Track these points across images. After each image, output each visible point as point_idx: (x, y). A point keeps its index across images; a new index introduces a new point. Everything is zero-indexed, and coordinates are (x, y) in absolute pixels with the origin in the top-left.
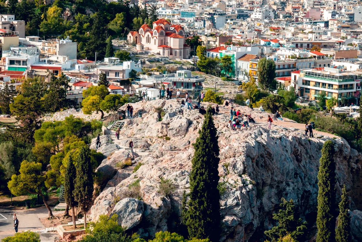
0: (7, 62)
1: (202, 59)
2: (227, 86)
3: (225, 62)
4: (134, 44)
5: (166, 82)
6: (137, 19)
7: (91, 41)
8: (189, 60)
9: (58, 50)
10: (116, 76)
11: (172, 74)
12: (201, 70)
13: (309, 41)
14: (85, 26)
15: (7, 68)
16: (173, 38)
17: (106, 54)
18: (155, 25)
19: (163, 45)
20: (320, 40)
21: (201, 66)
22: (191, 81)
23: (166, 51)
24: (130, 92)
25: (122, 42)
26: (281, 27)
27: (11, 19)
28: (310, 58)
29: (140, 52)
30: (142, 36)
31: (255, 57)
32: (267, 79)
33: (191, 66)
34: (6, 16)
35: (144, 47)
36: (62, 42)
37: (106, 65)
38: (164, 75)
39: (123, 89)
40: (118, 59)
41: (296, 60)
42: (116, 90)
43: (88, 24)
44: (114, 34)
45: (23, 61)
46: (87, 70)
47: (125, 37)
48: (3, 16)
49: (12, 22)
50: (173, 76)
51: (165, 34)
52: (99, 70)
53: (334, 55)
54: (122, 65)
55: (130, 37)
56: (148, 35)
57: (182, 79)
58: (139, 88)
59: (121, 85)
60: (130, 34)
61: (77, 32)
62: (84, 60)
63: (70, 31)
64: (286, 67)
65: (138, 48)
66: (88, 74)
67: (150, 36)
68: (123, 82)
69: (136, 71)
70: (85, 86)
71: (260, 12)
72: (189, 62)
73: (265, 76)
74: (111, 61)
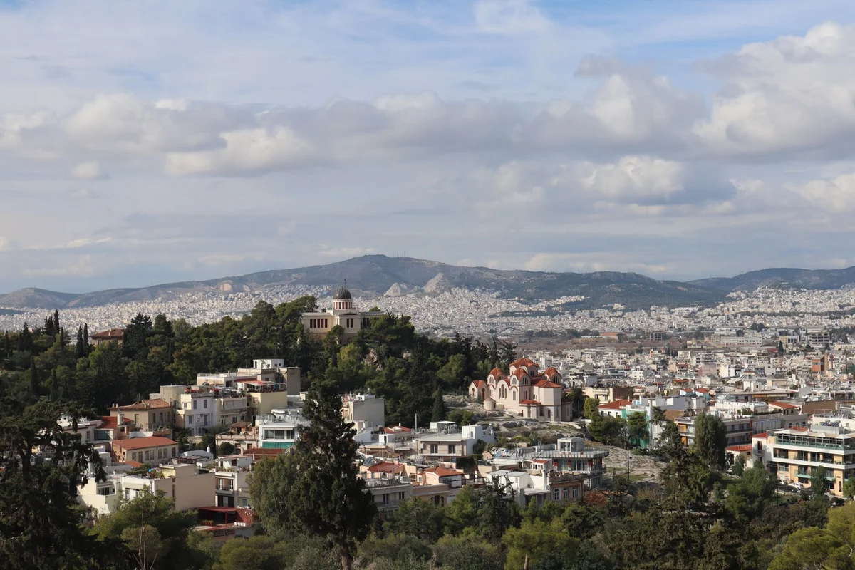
0: (261, 433)
1: (595, 421)
2: (644, 465)
3: (636, 424)
4: (480, 401)
5: (541, 459)
6: (483, 363)
7: (408, 395)
8: (573, 424)
9: (352, 412)
10: (450, 452)
11: (549, 445)
12: (596, 438)
13: (746, 393)
14: (398, 373)
15: (260, 445)
16: (543, 389)
17: (434, 416)
18: (513, 369)
19: (527, 399)
20: (763, 391)
21: (595, 432)
22: (585, 457)
23: (533, 410)
24: (476, 480)
25: (461, 399)
26: (689, 378)
27: (278, 365)
28: (773, 413)
29: (491, 412)
30: (491, 388)
31: (682, 414)
32: (711, 450)
33: (576, 433)
34: (269, 361)
35: (497, 404)
36: (359, 398)
37: (433, 433)
38: (536, 447)
39: (462, 475)
40: (452, 424)
41: (753, 417)
42: (449, 478)
43: (403, 369)
44: (446, 387)
45: (288, 432)
46: (399, 444)
47: (465, 391)
48: (265, 361)
49: (279, 370)
50: (552, 449)
51: (529, 383)
52: (419, 443)
53: (800, 409)
54: (460, 432)
55: (473, 389)
56: (503, 385)
57: (568, 454)
58: (492, 472)
59: (458, 467)
60: (473, 386)
61: (385, 383)
62: (396, 428)
63: (374, 381)
64: (737, 428)
65: (487, 406)
66: (400, 451)
67: (506, 386)
68: (461, 462)
69: (486, 441)
70: (391, 472)
71: (641, 370)
72: (572, 427)
73: (709, 444)
74: (441, 427)
